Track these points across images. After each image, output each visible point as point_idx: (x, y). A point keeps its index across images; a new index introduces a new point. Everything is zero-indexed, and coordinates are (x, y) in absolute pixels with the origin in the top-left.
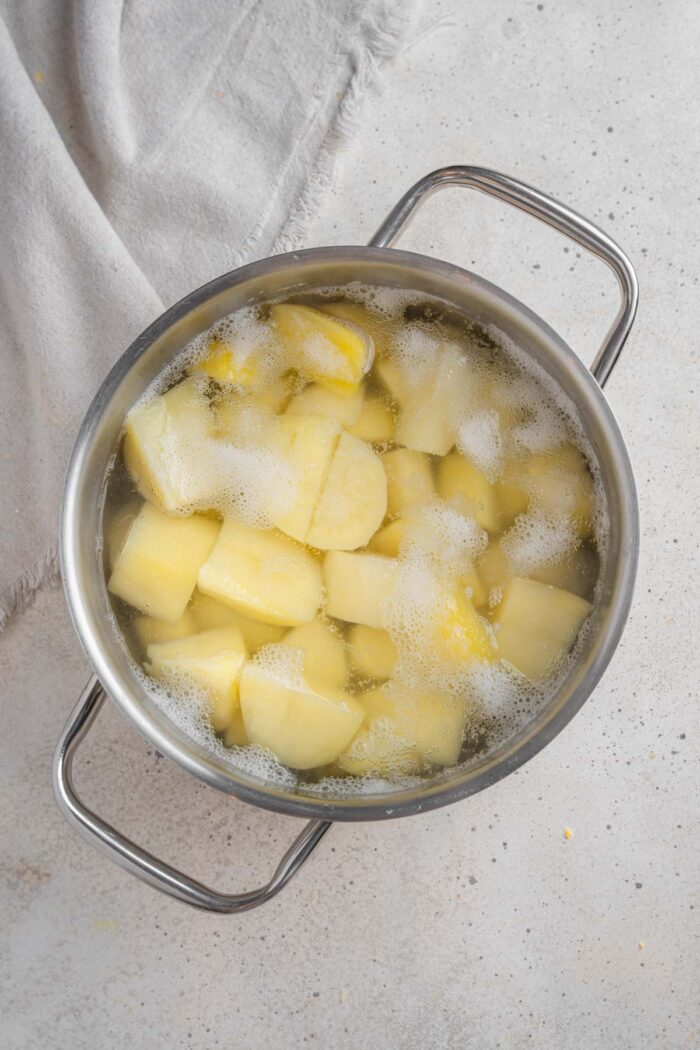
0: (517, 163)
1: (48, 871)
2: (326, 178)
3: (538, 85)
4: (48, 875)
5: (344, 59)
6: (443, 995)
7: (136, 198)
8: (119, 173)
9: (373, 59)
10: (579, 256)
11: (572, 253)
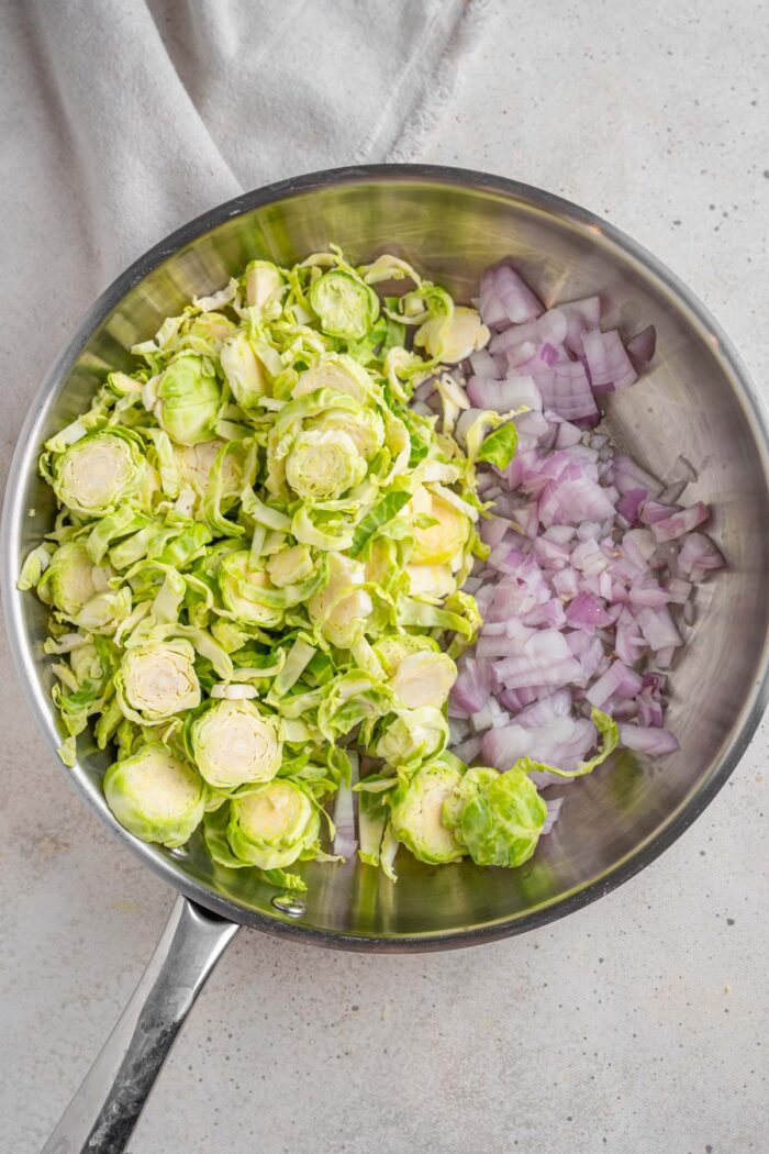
0: (666, 106)
1: (67, 841)
3: (698, 21)
4: (67, 845)
6: (499, 1022)
7: (234, 100)
8: (218, 69)
10: (725, 215)
11: (718, 212)
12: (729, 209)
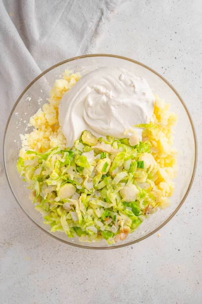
0: (149, 42)
1: (11, 243)
2: (94, 46)
3: (155, 19)
4: (12, 244)
5: (100, 11)
6: (123, 280)
7: (39, 51)
8: (34, 43)
9: (108, 11)
10: (166, 69)
11: (164, 69)
12: (167, 68)
